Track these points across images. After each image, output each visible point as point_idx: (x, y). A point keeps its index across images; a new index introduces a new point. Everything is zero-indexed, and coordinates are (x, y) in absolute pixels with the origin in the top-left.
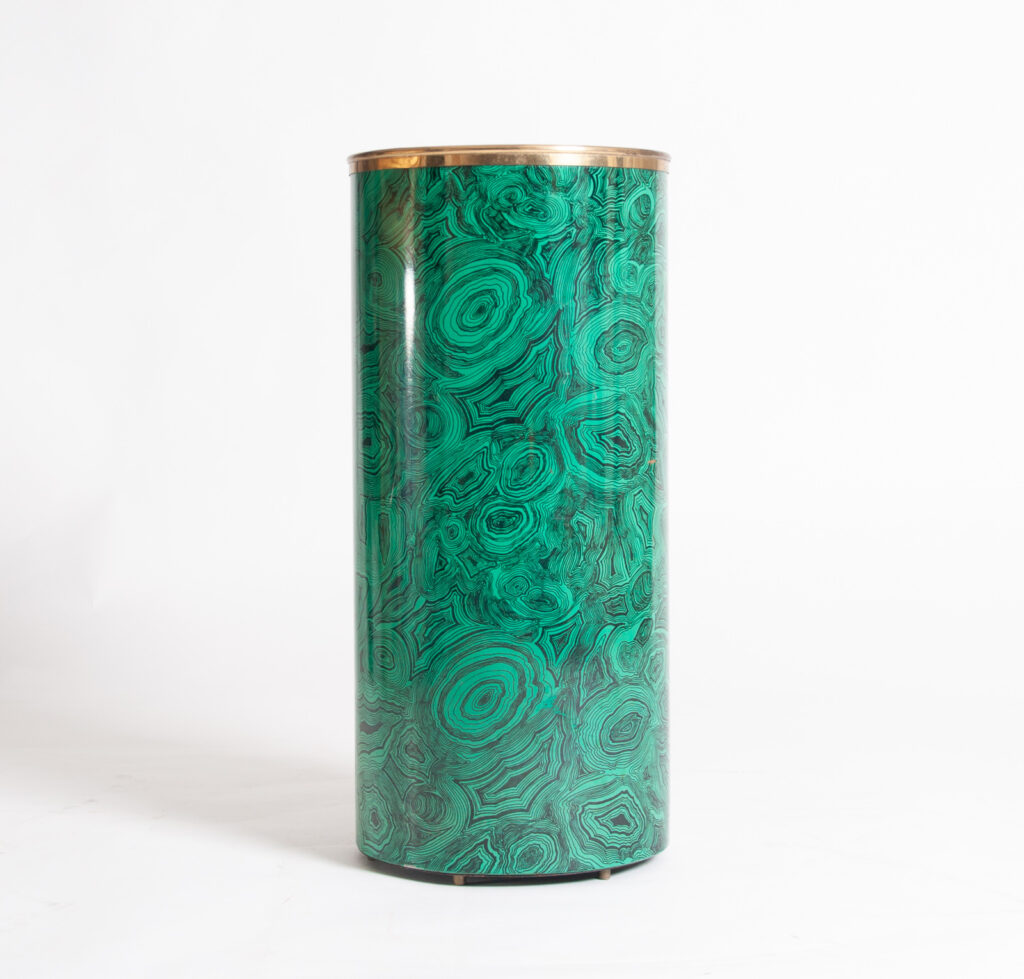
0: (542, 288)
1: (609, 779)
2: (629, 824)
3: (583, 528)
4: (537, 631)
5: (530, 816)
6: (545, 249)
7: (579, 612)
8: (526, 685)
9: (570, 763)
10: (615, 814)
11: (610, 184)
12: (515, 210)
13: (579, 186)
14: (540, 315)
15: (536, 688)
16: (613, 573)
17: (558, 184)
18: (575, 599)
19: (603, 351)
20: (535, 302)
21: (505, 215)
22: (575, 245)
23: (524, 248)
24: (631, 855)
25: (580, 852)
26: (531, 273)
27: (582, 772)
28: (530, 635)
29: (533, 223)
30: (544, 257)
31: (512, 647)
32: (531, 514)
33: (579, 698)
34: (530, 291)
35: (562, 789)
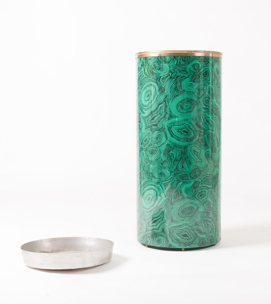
0: (162, 89)
1: (181, 224)
2: (188, 237)
3: (173, 155)
4: (160, 182)
5: (158, 231)
6: (163, 79)
7: (171, 178)
8: (158, 196)
9: (169, 218)
10: (183, 233)
11: (182, 61)
12: (155, 69)
13: (172, 61)
14: (161, 97)
15: (160, 197)
16: (183, 168)
17: (166, 61)
18: (170, 174)
19: (179, 107)
20: (160, 93)
21: (153, 70)
22: (171, 78)
23: (157, 79)
24: (189, 245)
25: (172, 242)
26: (159, 85)
27: (172, 221)
28: (158, 183)
29: (159, 72)
30: (162, 81)
31: (155, 186)
32: (159, 151)
33: (172, 201)
34: (159, 90)
35: (167, 225)
